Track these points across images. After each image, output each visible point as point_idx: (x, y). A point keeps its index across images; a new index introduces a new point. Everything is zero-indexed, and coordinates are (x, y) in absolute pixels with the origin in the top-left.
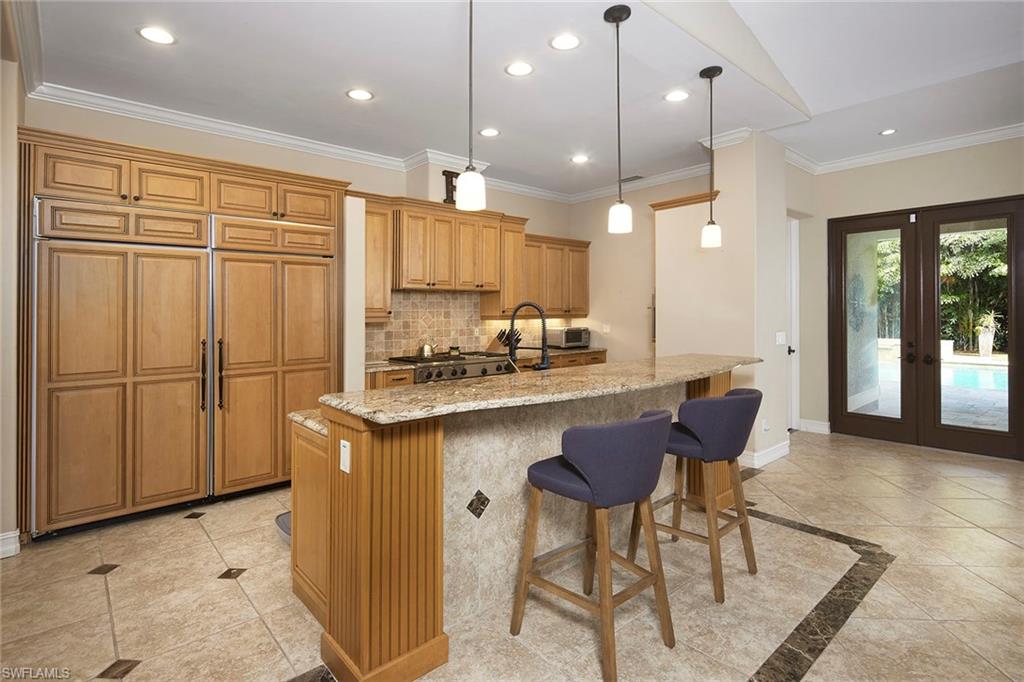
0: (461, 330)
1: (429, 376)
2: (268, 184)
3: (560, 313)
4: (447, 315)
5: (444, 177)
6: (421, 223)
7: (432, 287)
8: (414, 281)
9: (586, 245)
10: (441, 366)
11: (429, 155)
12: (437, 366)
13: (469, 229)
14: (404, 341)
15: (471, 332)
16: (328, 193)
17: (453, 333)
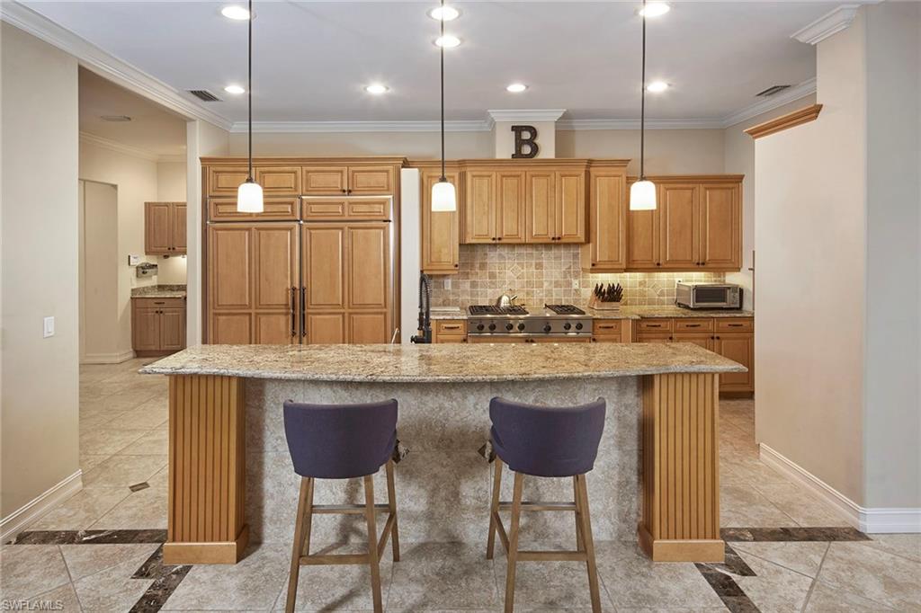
0: (556, 282)
1: (481, 328)
2: (339, 168)
3: (692, 266)
4: (539, 266)
5: (514, 133)
6: (485, 180)
7: (498, 241)
8: (479, 236)
9: (739, 179)
10: (495, 319)
11: (493, 115)
12: (492, 319)
13: (543, 181)
14: (489, 291)
15: (570, 284)
16: (385, 168)
17: (546, 284)
